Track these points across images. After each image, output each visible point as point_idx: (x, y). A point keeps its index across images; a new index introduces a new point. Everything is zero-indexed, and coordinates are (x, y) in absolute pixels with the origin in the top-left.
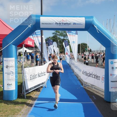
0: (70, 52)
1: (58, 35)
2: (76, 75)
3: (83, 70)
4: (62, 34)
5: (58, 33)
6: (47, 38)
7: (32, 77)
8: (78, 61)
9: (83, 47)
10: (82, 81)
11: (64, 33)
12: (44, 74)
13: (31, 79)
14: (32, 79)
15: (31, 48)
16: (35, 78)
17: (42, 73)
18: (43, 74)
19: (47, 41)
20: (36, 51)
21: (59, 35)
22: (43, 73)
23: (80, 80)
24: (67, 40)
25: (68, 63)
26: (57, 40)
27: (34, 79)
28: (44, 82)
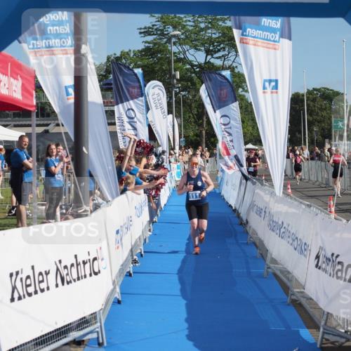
0: (246, 143)
1: (173, 40)
2: (278, 273)
3: (321, 248)
4: (197, 33)
5: (171, 31)
6: (108, 58)
7: (19, 285)
8: (290, 191)
9: (321, 109)
10: (311, 311)
11: (207, 28)
12: (92, 267)
13: (16, 296)
14: (20, 298)
15: (15, 115)
16: (36, 292)
17: (80, 260)
18: (87, 266)
19: (111, 77)
20: (47, 132)
21: (180, 42)
22: (84, 263)
23: (303, 301)
24: (224, 68)
25: (230, 206)
26: (170, 70)
27: (30, 295)
28: (94, 316)
